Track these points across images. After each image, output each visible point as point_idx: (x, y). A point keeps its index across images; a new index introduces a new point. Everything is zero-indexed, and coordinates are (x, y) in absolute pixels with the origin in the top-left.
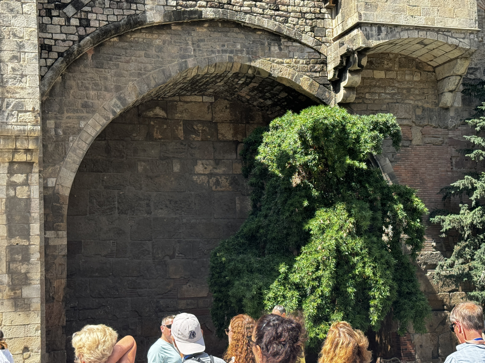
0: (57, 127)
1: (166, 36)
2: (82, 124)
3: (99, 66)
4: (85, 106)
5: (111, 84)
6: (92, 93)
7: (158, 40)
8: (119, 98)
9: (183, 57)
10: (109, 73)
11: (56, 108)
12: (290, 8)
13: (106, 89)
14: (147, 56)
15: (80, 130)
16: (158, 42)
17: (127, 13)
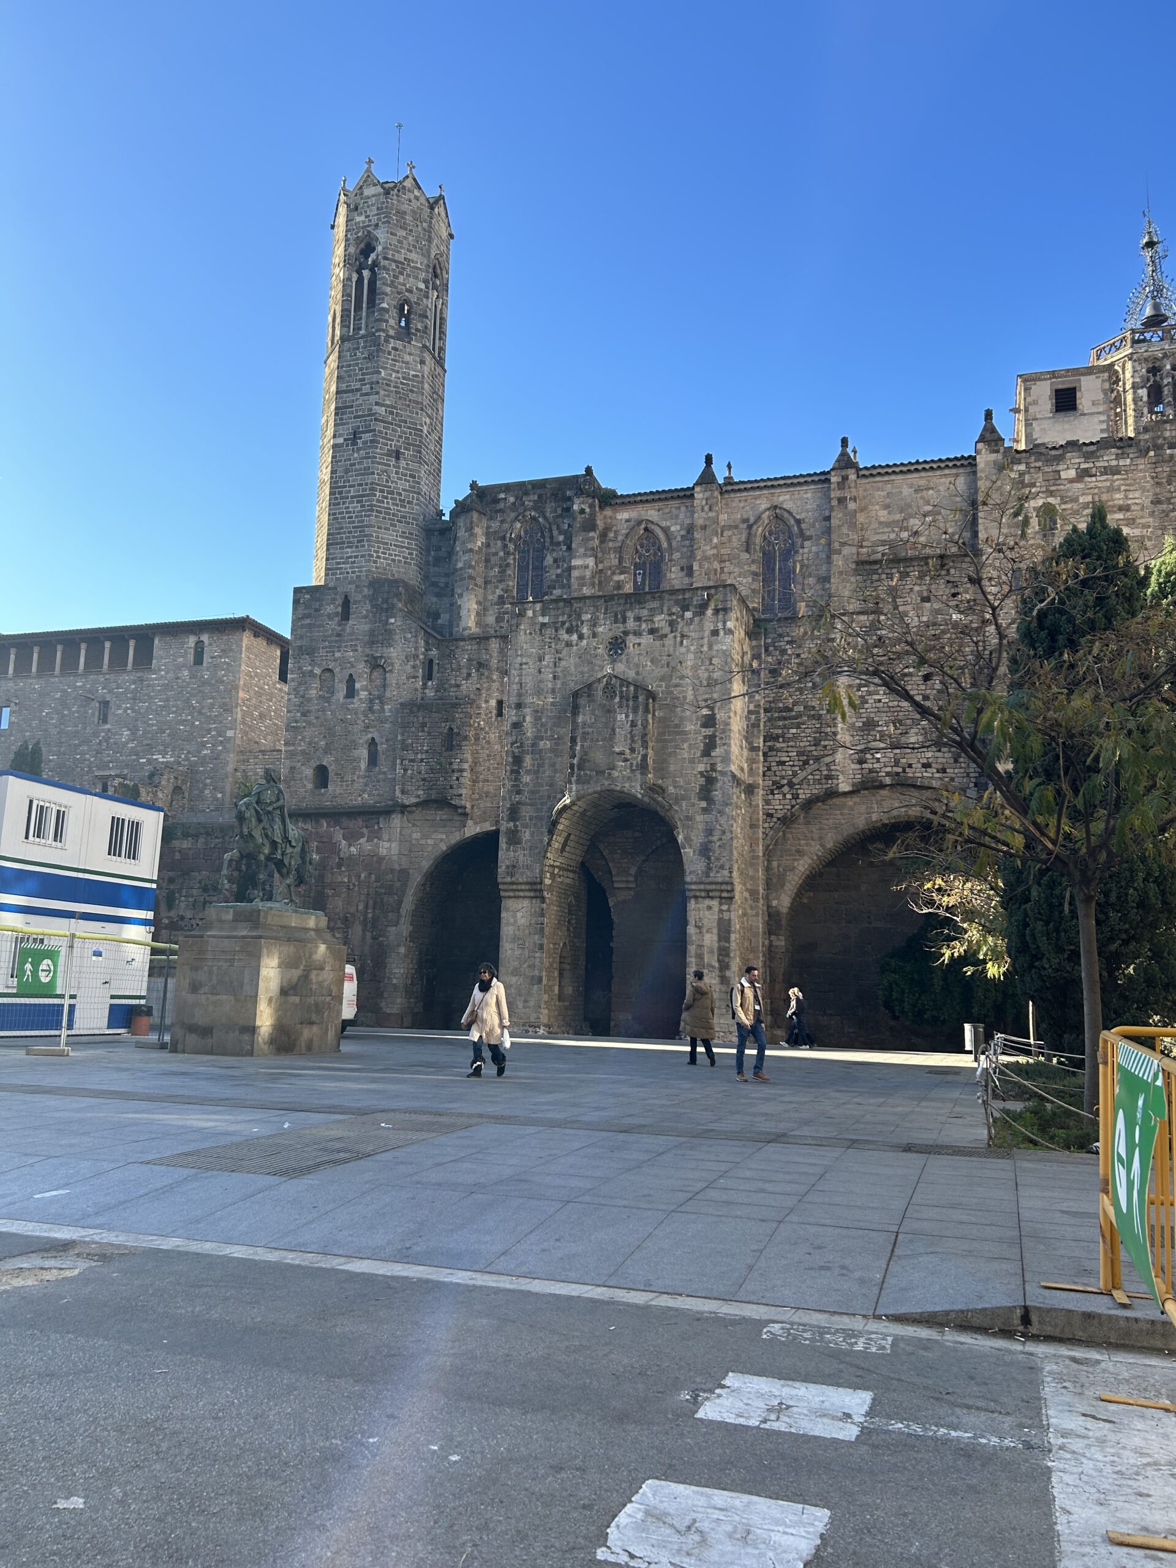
0: (779, 866)
1: (856, 799)
2: (796, 864)
3: (808, 823)
4: (798, 851)
5: (816, 836)
6: (803, 842)
7: (850, 802)
8: (821, 845)
9: (868, 813)
10: (814, 828)
11: (779, 853)
12: (956, 771)
13: (813, 839)
14: (842, 814)
15: (794, 868)
16: (850, 803)
17: (825, 786)
